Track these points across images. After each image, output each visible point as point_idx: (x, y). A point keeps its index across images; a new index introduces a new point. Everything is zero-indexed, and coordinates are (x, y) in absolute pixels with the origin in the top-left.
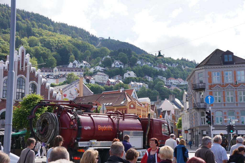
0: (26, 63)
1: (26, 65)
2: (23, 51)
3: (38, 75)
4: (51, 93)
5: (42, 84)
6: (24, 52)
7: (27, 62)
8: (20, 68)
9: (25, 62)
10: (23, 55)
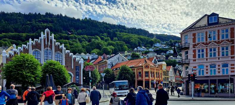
1: (51, 41)
3: (62, 48)
4: (74, 59)
5: (66, 53)
6: (48, 32)
7: (52, 39)
8: (46, 43)
9: (50, 39)
10: (48, 34)
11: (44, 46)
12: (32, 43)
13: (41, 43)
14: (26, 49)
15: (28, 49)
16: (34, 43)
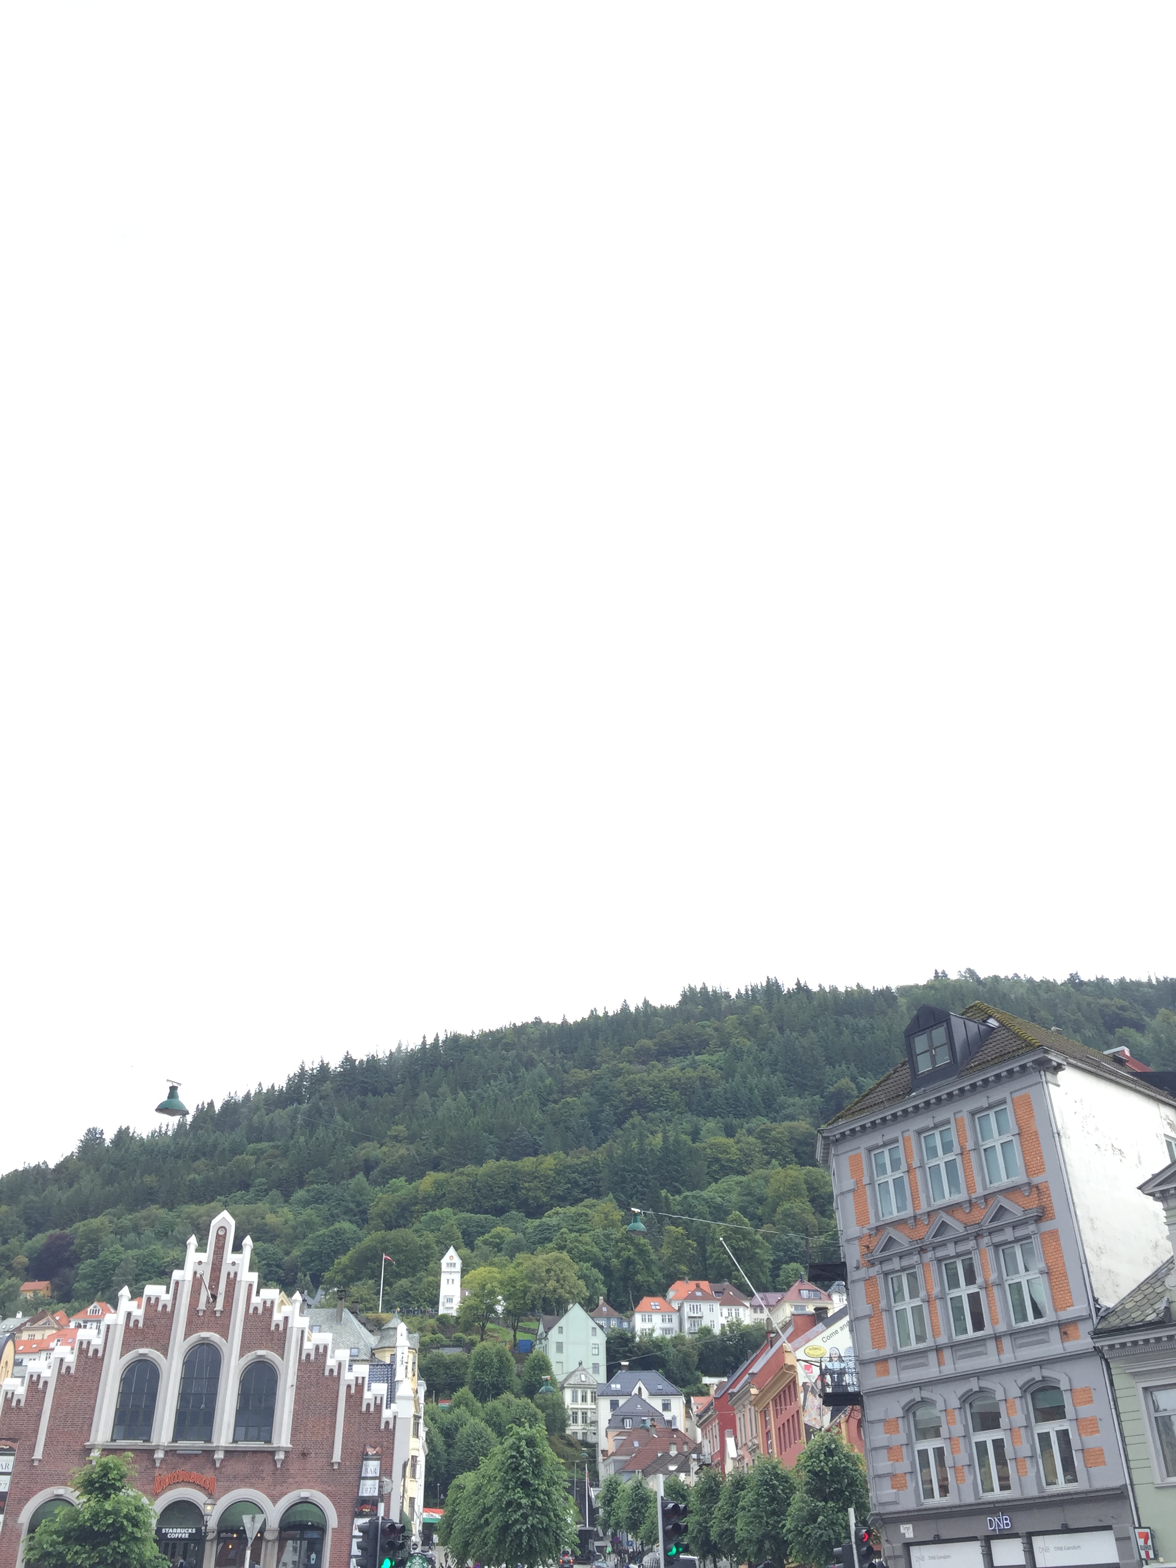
0: (232, 1276)
1: (232, 1283)
2: (221, 1233)
3: (286, 1319)
4: (353, 1391)
5: (308, 1355)
6: (226, 1234)
7: (236, 1274)
8: (202, 1305)
9: (229, 1274)
10: (223, 1247)
11: (189, 1322)
12: (129, 1315)
13: (174, 1305)
14: (90, 1354)
15: (100, 1354)
16: (139, 1313)
